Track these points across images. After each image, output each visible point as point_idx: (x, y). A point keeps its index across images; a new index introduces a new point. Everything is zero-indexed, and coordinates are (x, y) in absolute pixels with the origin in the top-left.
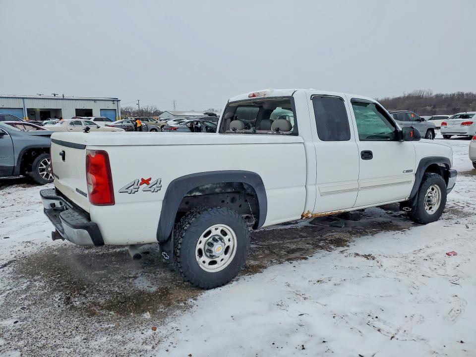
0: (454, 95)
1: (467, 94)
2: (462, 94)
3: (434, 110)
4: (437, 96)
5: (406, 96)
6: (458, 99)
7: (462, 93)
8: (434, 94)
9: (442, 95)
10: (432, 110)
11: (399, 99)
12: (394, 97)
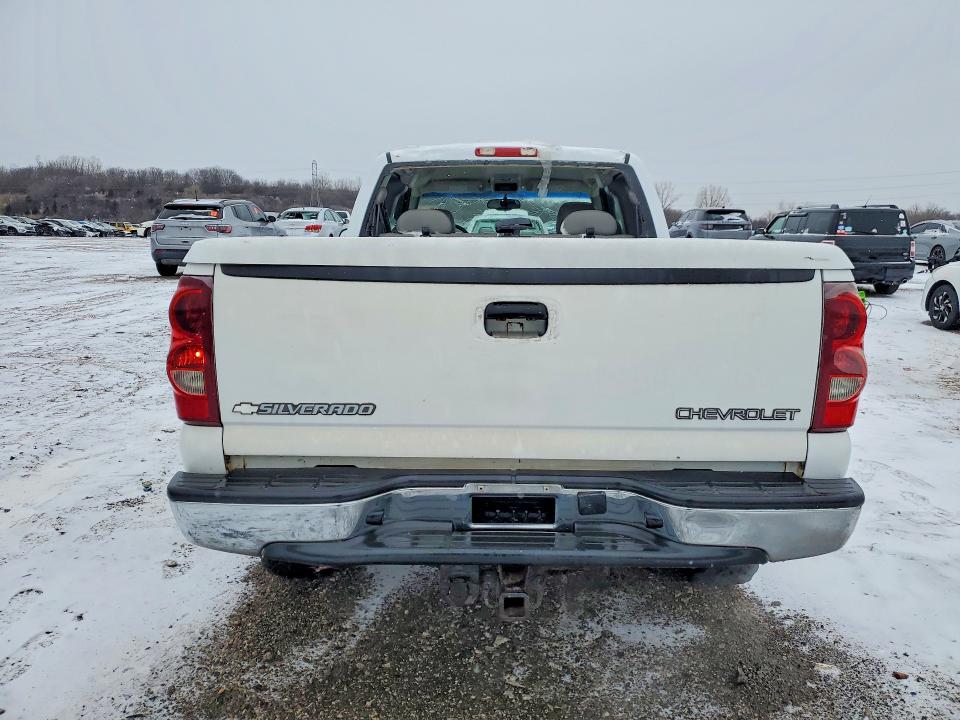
0: (144, 173)
1: (167, 174)
2: (159, 173)
3: (112, 201)
4: (112, 172)
5: (45, 166)
6: (154, 183)
7: (158, 170)
8: (105, 168)
9: (122, 172)
10: (107, 201)
11: (29, 171)
12: (15, 168)
